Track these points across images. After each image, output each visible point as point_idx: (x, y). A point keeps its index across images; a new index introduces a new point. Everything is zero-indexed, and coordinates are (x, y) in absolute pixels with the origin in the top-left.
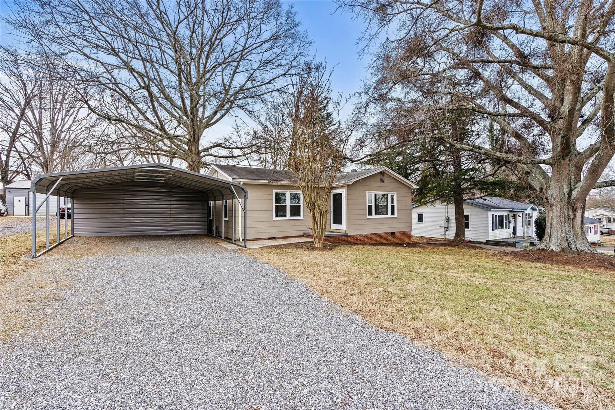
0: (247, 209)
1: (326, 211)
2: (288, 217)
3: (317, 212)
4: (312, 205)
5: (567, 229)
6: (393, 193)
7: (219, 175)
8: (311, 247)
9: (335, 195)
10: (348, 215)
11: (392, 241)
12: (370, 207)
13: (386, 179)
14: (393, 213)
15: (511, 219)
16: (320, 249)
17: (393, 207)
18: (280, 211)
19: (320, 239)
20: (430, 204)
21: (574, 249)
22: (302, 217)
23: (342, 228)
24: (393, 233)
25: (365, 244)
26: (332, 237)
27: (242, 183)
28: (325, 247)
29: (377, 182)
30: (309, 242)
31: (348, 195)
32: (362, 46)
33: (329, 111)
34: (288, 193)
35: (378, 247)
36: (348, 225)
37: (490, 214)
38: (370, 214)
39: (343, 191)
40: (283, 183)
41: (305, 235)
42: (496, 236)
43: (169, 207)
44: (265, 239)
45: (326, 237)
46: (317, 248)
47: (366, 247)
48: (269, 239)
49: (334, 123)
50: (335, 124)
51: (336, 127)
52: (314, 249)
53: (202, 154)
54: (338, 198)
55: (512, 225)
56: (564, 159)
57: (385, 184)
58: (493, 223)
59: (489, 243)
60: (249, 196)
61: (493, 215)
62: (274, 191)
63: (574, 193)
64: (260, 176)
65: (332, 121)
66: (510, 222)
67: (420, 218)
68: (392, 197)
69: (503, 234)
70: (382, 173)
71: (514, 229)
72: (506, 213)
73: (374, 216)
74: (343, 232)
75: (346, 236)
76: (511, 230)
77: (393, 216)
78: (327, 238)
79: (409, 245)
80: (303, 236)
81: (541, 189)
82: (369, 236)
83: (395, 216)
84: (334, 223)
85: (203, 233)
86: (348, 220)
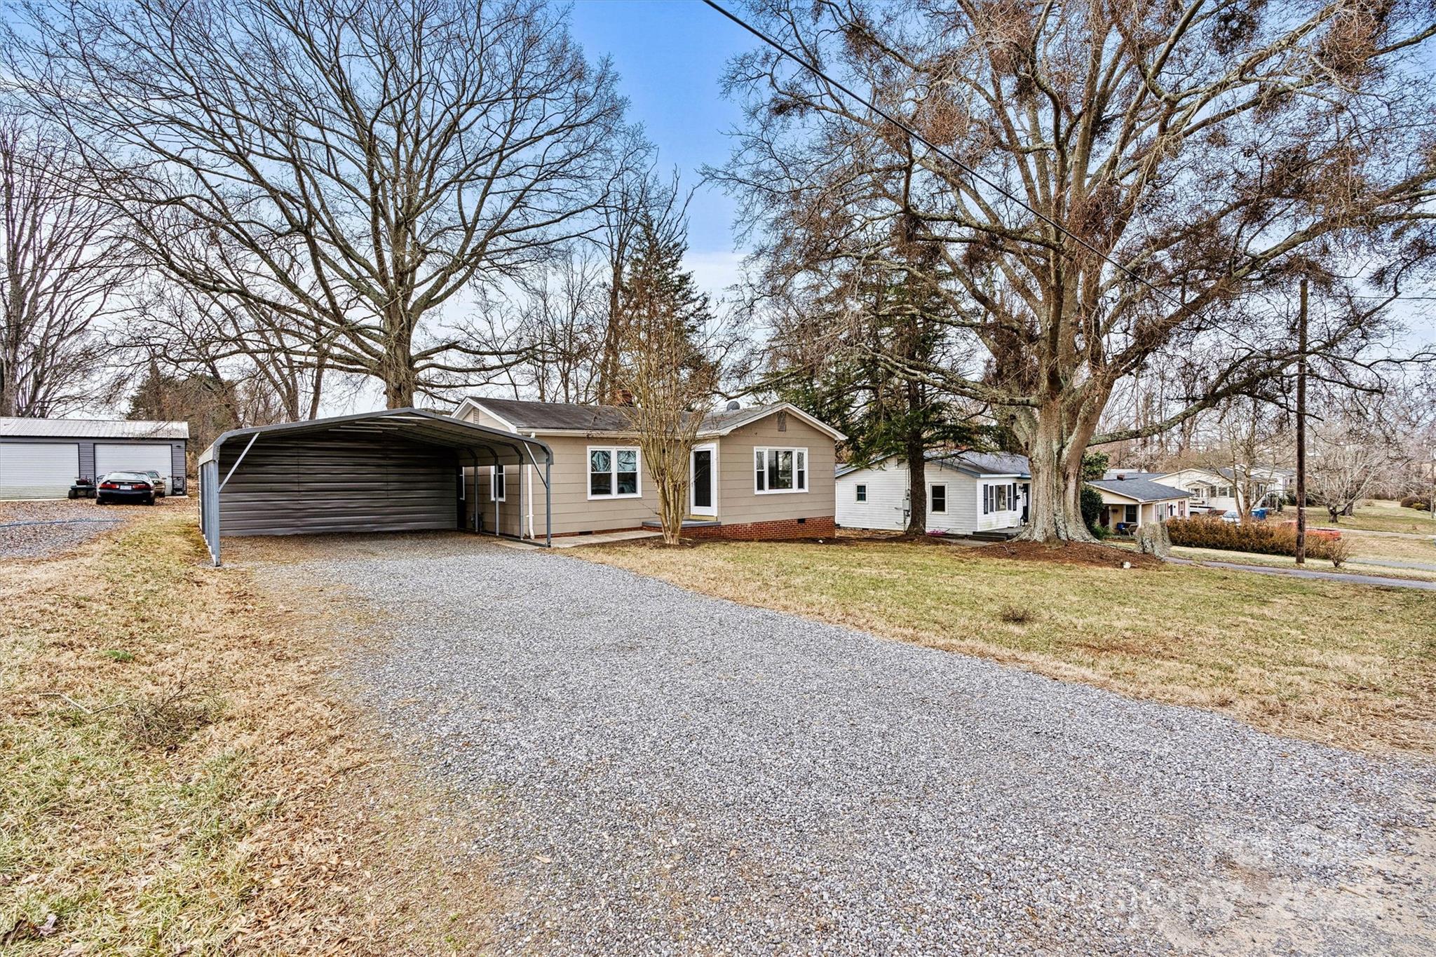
0: (552, 481)
1: (684, 483)
2: (615, 494)
3: (669, 485)
4: (660, 473)
5: (1056, 507)
6: (801, 450)
7: (481, 417)
8: (660, 544)
9: (698, 454)
10: (721, 490)
11: (800, 536)
12: (760, 475)
13: (790, 425)
14: (801, 485)
15: (1019, 493)
16: (674, 547)
17: (801, 474)
18: (600, 484)
19: (674, 531)
20: (876, 466)
21: (1064, 538)
22: (639, 494)
23: (711, 513)
24: (801, 521)
25: (752, 540)
26: (693, 528)
27: (533, 435)
28: (682, 545)
29: (772, 431)
30: (655, 538)
31: (721, 454)
32: (739, 231)
33: (682, 272)
34: (613, 450)
35: (774, 544)
36: (721, 507)
37: (980, 485)
38: (761, 487)
39: (713, 448)
40: (606, 434)
41: (645, 527)
42: (991, 525)
43: (385, 478)
44: (574, 534)
45: (684, 528)
46: (669, 546)
47: (751, 544)
48: (581, 534)
49: (693, 296)
50: (695, 300)
51: (698, 304)
52: (665, 546)
53: (418, 365)
54: (703, 461)
55: (1020, 504)
56: (1053, 399)
57: (789, 434)
58: (986, 500)
59: (977, 536)
60: (556, 458)
61: (986, 486)
62: (590, 449)
63: (1065, 452)
64: (565, 422)
65: (690, 292)
66: (1017, 498)
67: (861, 493)
68: (800, 456)
69: (1006, 519)
70: (782, 415)
71: (1026, 509)
72: (1010, 483)
73: (767, 491)
74: (713, 520)
75: (718, 526)
76: (1019, 512)
77: (801, 491)
78: (686, 531)
79: (830, 541)
80: (641, 529)
81: (1027, 444)
82: (759, 527)
83: (806, 490)
84: (697, 504)
85: (449, 527)
86: (721, 498)
